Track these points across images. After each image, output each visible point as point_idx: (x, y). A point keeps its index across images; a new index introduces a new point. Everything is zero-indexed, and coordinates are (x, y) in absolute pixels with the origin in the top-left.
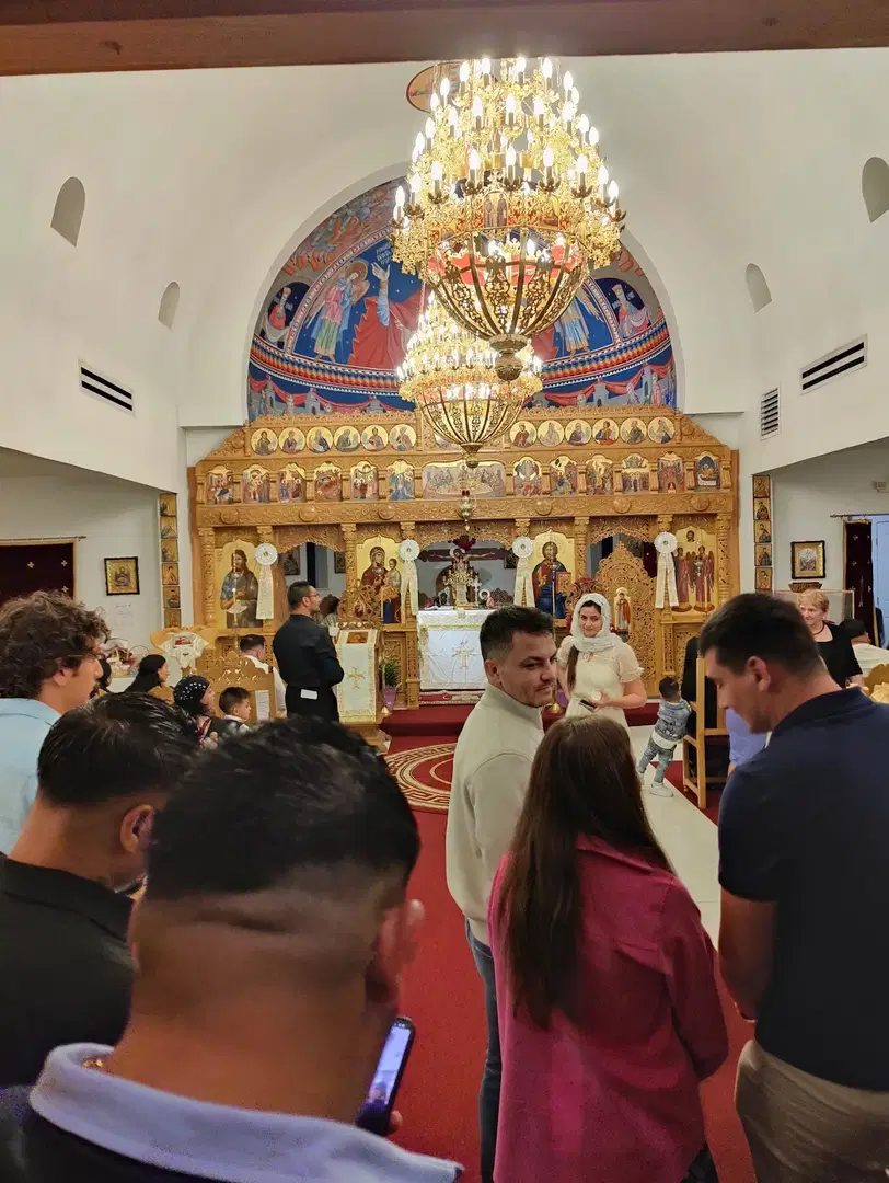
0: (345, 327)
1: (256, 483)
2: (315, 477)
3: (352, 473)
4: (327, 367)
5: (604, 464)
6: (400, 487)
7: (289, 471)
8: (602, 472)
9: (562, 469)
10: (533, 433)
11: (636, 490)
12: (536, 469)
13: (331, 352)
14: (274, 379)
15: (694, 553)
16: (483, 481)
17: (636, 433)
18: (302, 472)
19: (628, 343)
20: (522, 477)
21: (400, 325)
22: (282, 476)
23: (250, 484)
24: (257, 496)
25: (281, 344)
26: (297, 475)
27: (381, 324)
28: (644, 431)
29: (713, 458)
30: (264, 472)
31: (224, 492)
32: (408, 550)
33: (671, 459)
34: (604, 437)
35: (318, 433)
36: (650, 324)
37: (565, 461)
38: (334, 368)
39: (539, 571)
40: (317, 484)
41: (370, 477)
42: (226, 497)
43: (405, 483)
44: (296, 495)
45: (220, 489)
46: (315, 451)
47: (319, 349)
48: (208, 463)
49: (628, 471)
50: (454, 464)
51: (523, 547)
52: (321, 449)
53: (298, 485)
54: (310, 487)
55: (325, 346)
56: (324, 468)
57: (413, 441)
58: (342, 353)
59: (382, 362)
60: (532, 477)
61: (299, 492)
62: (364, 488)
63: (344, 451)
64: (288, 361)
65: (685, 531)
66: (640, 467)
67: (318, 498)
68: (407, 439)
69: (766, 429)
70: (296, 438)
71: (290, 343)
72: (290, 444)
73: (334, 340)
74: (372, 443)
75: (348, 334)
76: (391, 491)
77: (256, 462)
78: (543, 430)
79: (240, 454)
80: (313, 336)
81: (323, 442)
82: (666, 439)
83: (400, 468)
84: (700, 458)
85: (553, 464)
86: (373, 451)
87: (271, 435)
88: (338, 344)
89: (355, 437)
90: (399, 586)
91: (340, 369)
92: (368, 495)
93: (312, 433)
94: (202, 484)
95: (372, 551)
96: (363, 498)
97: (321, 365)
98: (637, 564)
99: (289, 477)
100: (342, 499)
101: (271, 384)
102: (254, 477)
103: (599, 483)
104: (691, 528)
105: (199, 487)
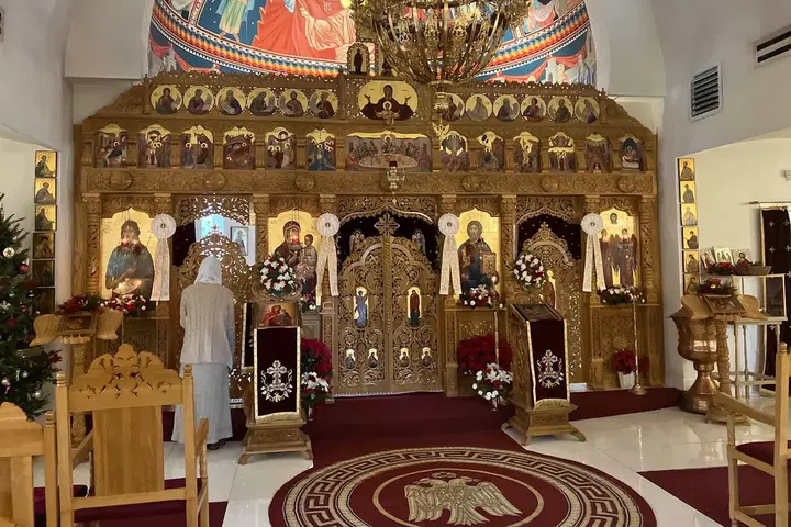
0: (251, 7)
1: (155, 145)
2: (225, 142)
3: (267, 140)
4: (231, 45)
5: (530, 141)
6: (320, 157)
7: (194, 133)
8: (529, 150)
9: (489, 145)
10: (460, 105)
11: (562, 169)
12: (462, 144)
13: (236, 30)
14: (176, 48)
15: (617, 236)
16: (408, 154)
17: (563, 112)
18: (209, 135)
19: (530, 38)
20: (449, 152)
21: (305, 13)
22: (187, 139)
23: (148, 146)
24: (156, 162)
25: (185, 14)
26: (202, 139)
27: (286, 10)
28: (571, 111)
29: (636, 141)
30: (164, 133)
31: (117, 153)
32: (328, 225)
33: (597, 139)
34: (532, 113)
35: (230, 93)
36: (557, 17)
37: (491, 137)
38: (238, 47)
39: (464, 251)
40: (226, 151)
41: (286, 145)
42: (119, 160)
43: (326, 153)
44: (201, 160)
45: (110, 151)
46: (225, 113)
47: (224, 26)
48: (98, 120)
49: (555, 150)
50: (378, 135)
51: (449, 224)
52: (232, 111)
53: (204, 150)
54: (219, 152)
55: (230, 24)
56: (235, 133)
57: (335, 106)
58: (247, 33)
59: (285, 48)
60: (458, 153)
61: (204, 156)
62: (279, 156)
63: (257, 115)
64: (191, 33)
65: (609, 212)
66: (567, 146)
67: (226, 165)
68: (328, 105)
69: (696, 110)
70: (204, 97)
71: (195, 14)
72: (196, 103)
73: (239, 21)
74: (291, 108)
75: (253, 15)
76: (310, 161)
77: (156, 121)
78: (471, 104)
79: (137, 112)
80: (218, 12)
81: (234, 104)
82: (592, 119)
83: (320, 136)
84: (624, 140)
85: (480, 139)
86: (291, 116)
87: (175, 94)
88: (243, 23)
89: (272, 101)
90: (315, 264)
91: (244, 49)
92: (283, 165)
93: (223, 93)
94: (90, 143)
95: (287, 224)
96: (279, 166)
97: (225, 43)
98: (561, 246)
99: (194, 140)
100: (254, 168)
101: (172, 53)
102: (153, 138)
103: (526, 161)
104: (613, 210)
105: (86, 146)
